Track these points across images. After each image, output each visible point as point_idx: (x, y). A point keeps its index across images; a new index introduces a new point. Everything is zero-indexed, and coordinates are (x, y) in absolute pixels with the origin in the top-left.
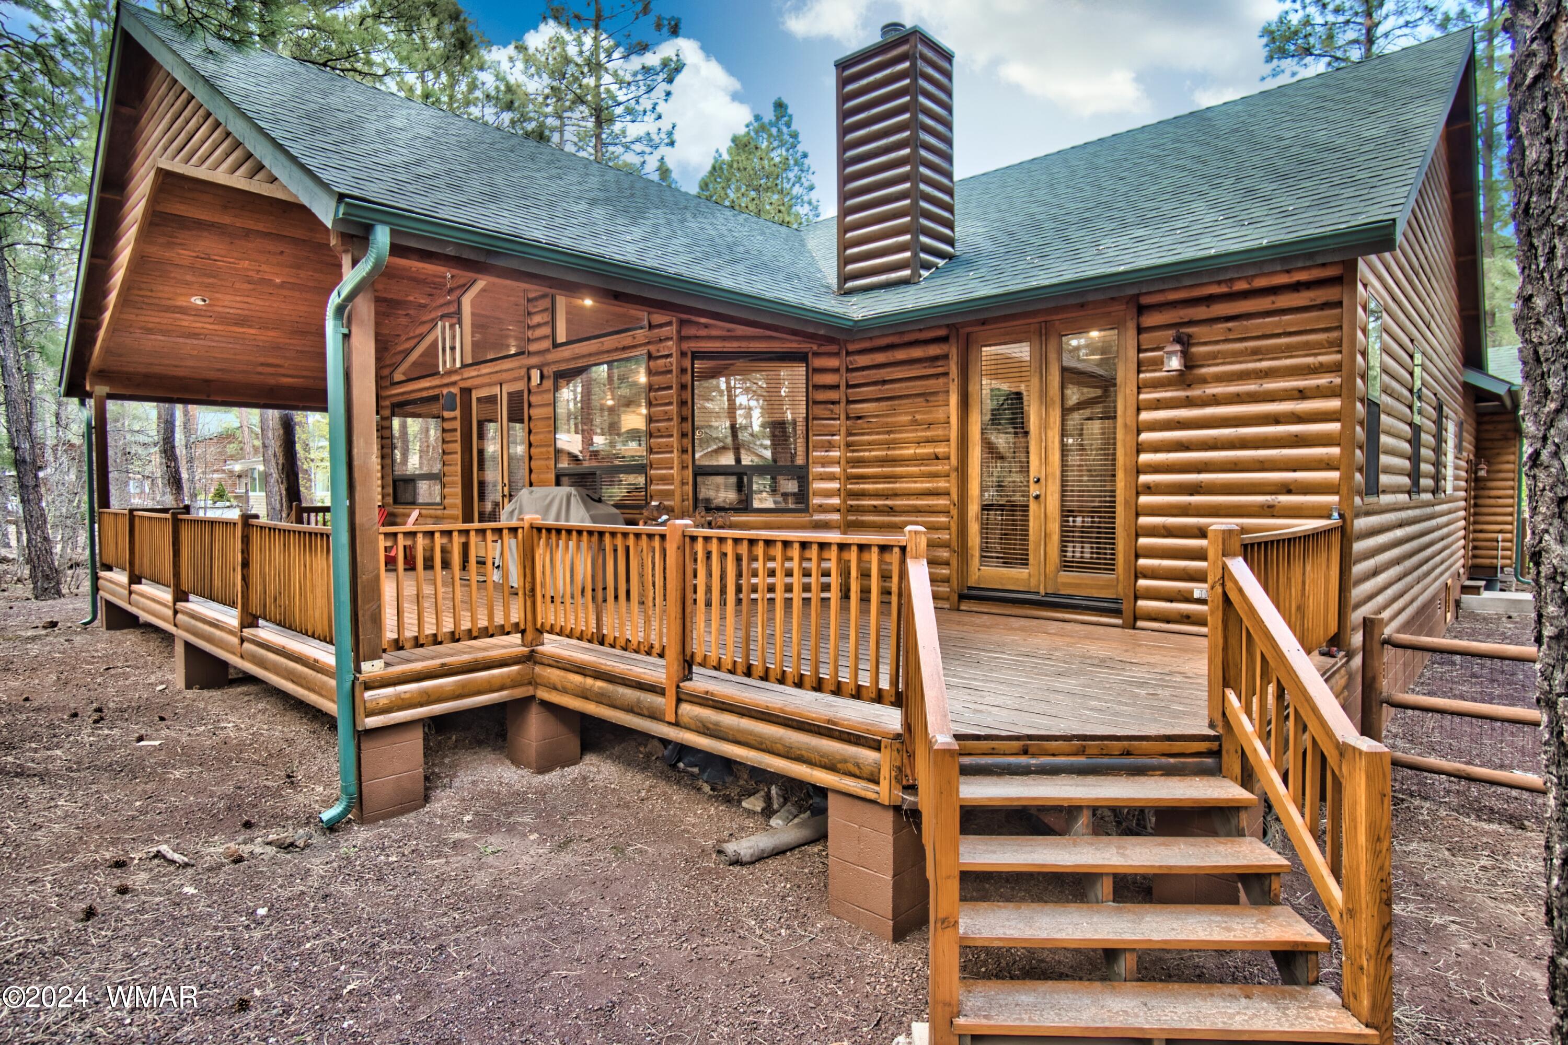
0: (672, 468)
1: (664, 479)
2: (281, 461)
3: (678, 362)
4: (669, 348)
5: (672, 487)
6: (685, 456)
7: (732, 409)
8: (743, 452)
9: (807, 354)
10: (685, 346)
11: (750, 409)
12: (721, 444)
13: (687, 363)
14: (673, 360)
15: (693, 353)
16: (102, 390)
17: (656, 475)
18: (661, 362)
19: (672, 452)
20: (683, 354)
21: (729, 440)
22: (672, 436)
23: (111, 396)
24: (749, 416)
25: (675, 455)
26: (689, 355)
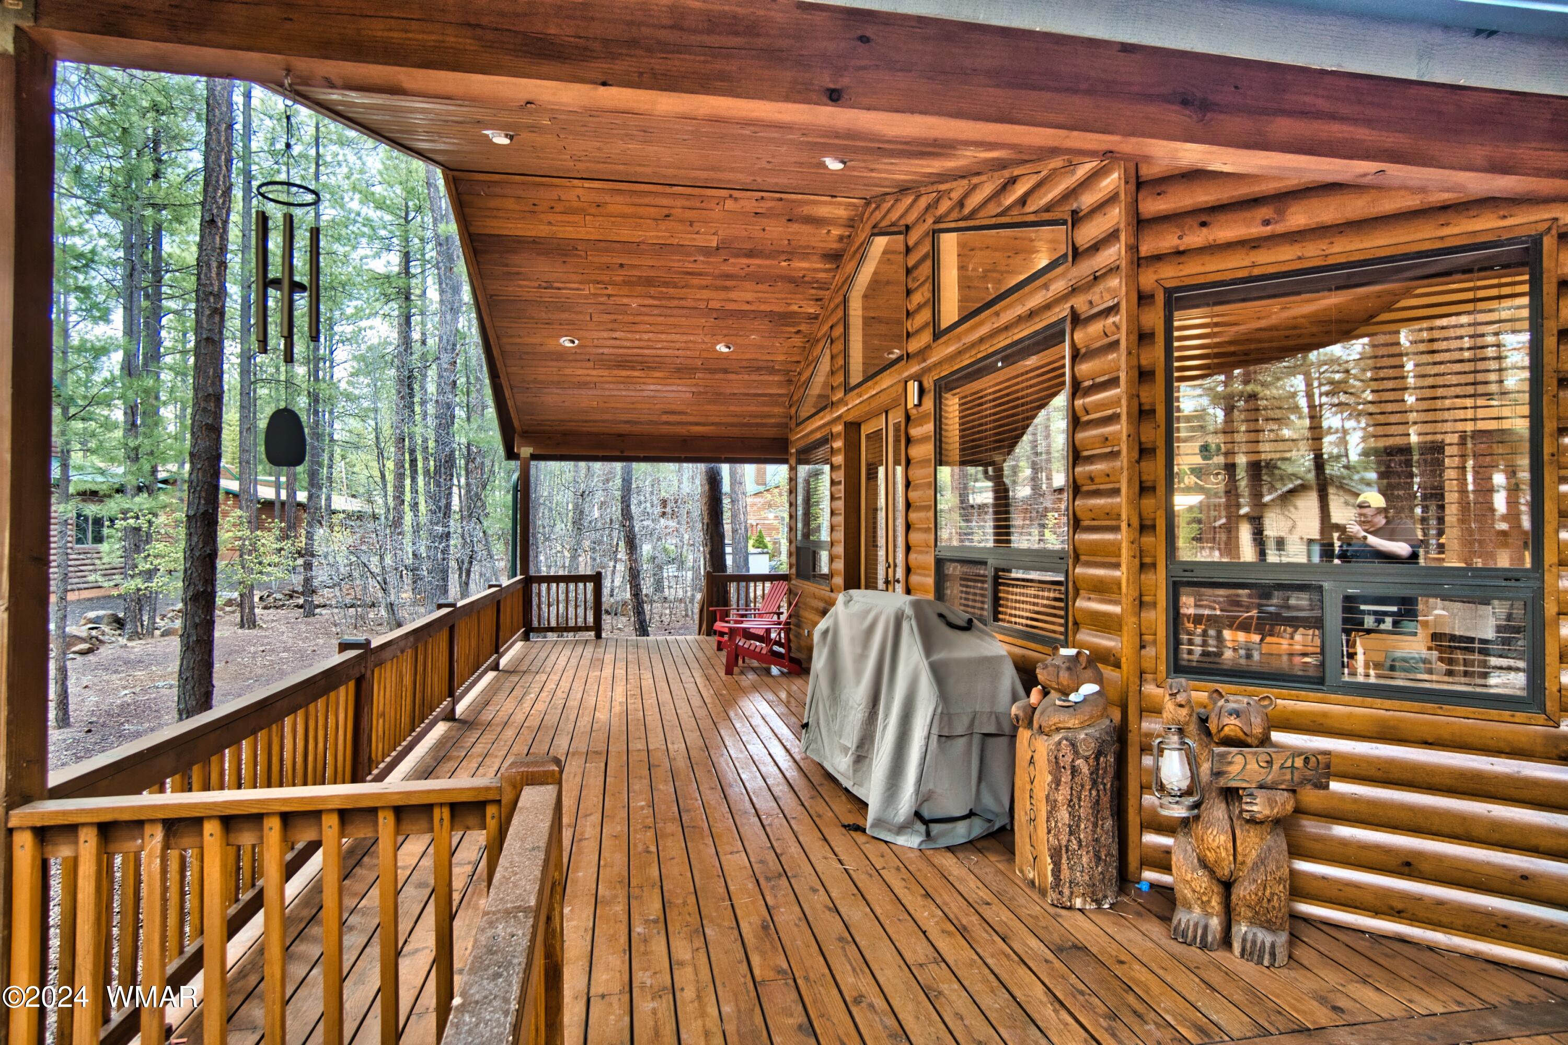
0: (1117, 566)
1: (1103, 589)
2: (705, 521)
3: (1134, 320)
4: (1114, 292)
5: (1116, 609)
6: (1148, 540)
7: (1316, 432)
8: (1331, 490)
9: (1537, 241)
10: (1149, 279)
11: (1345, 432)
12: (1299, 482)
13: (1153, 318)
14: (1120, 319)
15: (1169, 292)
16: (526, 451)
17: (1085, 578)
18: (1095, 328)
19: (1116, 529)
20: (1144, 299)
21: (1311, 476)
22: (1116, 492)
23: (534, 457)
24: (1343, 442)
25: (1123, 537)
26: (1160, 298)
